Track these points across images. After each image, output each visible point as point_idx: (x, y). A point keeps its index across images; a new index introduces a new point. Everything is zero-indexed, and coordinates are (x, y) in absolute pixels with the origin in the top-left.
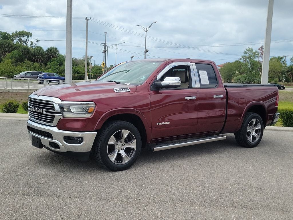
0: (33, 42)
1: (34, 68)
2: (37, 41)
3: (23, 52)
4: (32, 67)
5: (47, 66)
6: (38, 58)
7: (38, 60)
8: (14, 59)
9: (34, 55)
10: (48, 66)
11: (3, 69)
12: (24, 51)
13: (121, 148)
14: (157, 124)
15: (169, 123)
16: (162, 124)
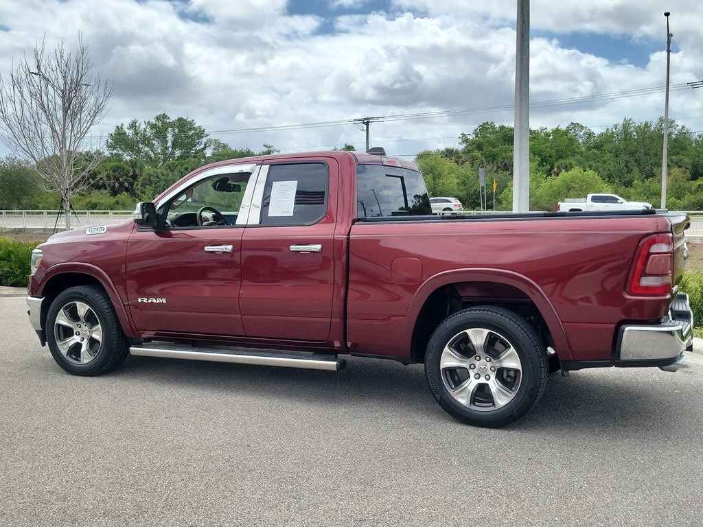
13: (85, 334)
14: (140, 301)
15: (165, 302)
16: (150, 301)
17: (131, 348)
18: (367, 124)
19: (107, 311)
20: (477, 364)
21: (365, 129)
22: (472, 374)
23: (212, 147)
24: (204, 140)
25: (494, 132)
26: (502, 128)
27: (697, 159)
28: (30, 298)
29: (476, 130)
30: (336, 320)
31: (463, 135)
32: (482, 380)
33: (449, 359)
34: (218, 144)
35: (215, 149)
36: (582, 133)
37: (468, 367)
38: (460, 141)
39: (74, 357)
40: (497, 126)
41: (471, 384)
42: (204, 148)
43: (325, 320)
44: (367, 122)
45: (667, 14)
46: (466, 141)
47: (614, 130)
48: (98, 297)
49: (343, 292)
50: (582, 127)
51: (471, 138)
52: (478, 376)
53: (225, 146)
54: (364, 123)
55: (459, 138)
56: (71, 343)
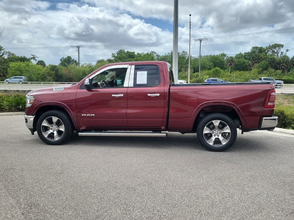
0: (283, 53)
1: (276, 75)
2: (287, 51)
3: (269, 62)
4: (274, 74)
5: (289, 72)
6: (282, 66)
7: (283, 67)
8: (260, 68)
9: (279, 63)
10: (291, 72)
11: (247, 77)
12: (270, 60)
13: (55, 129)
14: (83, 115)
15: (94, 115)
16: (87, 115)
17: (79, 133)
18: (79, 48)
19: (67, 120)
20: (215, 132)
21: (78, 50)
22: (213, 135)
23: (7, 54)
24: (2, 51)
25: (125, 53)
26: (128, 52)
27: (195, 66)
28: (26, 116)
29: (117, 52)
30: (165, 120)
31: (113, 54)
32: (216, 137)
33: (206, 131)
34: (9, 53)
35: (9, 55)
36: (155, 55)
37: (212, 133)
38: (112, 56)
39: (51, 138)
40: (126, 51)
41: (213, 138)
42: (3, 55)
43: (161, 119)
44: (78, 47)
45: (190, 15)
46: (114, 56)
47: (168, 55)
48: (62, 114)
49: (167, 110)
50: (155, 53)
51: (116, 55)
52: (215, 136)
53: (13, 54)
54: (77, 48)
55: (111, 55)
56: (49, 133)
